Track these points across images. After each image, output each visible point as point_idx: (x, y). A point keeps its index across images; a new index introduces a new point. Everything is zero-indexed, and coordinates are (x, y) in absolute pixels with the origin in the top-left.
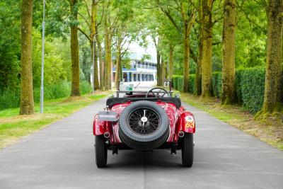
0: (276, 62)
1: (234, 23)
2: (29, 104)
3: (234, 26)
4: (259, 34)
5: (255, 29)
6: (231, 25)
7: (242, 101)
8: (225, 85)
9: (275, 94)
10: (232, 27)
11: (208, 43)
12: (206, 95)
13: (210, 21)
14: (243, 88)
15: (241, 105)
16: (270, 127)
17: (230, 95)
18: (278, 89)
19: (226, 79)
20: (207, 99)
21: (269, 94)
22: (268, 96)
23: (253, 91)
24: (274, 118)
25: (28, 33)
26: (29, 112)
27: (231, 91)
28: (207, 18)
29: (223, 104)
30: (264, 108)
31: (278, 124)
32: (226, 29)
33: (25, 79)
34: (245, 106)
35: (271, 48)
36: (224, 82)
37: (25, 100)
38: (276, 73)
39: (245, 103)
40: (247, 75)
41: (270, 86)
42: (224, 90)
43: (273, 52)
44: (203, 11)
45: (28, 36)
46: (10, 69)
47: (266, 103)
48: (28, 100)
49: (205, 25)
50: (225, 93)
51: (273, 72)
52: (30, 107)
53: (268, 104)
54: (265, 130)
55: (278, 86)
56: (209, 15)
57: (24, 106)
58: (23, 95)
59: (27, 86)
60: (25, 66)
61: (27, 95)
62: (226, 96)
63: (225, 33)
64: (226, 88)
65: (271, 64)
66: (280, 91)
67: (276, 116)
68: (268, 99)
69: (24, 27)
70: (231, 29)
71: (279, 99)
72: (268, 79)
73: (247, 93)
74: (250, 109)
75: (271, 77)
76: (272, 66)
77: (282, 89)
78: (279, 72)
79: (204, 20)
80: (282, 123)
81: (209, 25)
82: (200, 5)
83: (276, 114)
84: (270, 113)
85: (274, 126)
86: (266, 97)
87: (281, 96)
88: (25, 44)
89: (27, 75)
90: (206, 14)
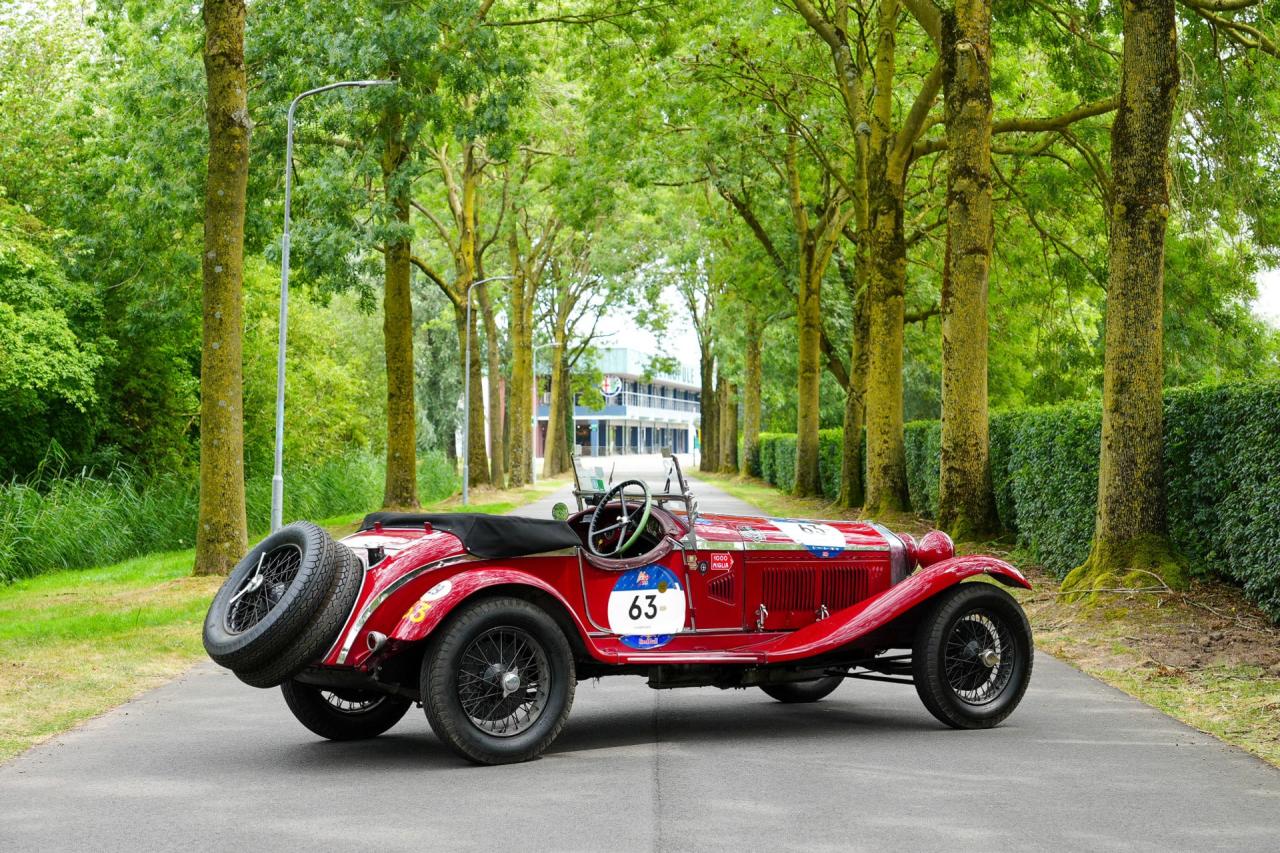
0: (1139, 387)
1: (983, 240)
2: (230, 537)
3: (985, 252)
4: (1075, 285)
5: (1063, 269)
6: (976, 250)
7: (1015, 530)
8: (951, 469)
9: (1137, 505)
10: (979, 257)
11: (889, 312)
12: (883, 504)
13: (898, 236)
14: (1019, 480)
15: (1014, 542)
16: (1120, 627)
17: (969, 505)
18: (1151, 486)
19: (956, 445)
21: (1115, 502)
22: (1112, 512)
23: (1056, 492)
24: (1132, 592)
25: (227, 274)
26: (229, 565)
27: (972, 492)
28: (885, 223)
30: (1097, 553)
31: (1147, 615)
32: (955, 265)
33: (215, 442)
34: (1026, 545)
35: (1122, 335)
36: (946, 458)
37: (215, 520)
38: (1141, 425)
39: (1026, 534)
40: (1033, 431)
41: (1117, 475)
42: (948, 487)
43: (1129, 350)
44: (872, 199)
45: (229, 286)
46: (162, 405)
47: (1104, 534)
48: (225, 521)
49: (878, 249)
50: (952, 497)
51: (1129, 424)
52: (231, 547)
53: (1110, 541)
54: (1100, 636)
55: (1147, 473)
56: (893, 213)
57: (211, 541)
58: (209, 504)
59: (224, 471)
60: (216, 396)
61: (222, 505)
62: (957, 510)
63: (952, 279)
64: (957, 479)
65: (1120, 392)
66: (1154, 494)
67: (1139, 583)
68: (1111, 520)
69: (211, 255)
70: (975, 265)
71: (1153, 523)
72: (1110, 447)
73: (1034, 497)
74: (1045, 559)
75: (1121, 439)
76: (1124, 399)
77: (1161, 485)
78: (1150, 420)
79: (874, 231)
80: (1162, 610)
81: (891, 249)
82: (859, 177)
83: (1142, 577)
84: (1118, 573)
85: (1134, 619)
86: (1104, 515)
87: (1158, 511)
88: (218, 315)
89: (223, 430)
90: (883, 208)
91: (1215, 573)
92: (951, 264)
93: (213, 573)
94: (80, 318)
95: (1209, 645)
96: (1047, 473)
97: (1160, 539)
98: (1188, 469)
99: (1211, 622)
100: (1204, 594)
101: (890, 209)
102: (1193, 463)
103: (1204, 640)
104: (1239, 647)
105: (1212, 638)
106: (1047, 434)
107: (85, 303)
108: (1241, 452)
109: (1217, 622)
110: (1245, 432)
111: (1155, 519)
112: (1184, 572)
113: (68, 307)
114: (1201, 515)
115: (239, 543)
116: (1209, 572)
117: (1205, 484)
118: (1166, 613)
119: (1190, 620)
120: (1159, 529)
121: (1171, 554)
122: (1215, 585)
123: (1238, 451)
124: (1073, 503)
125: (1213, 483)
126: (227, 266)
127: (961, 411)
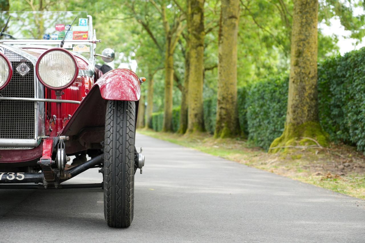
0: (307, 54)
1: (236, 13)
5: (265, 40)
6: (233, 17)
7: (247, 133)
8: (221, 108)
9: (306, 109)
10: (233, 20)
11: (198, 53)
12: (195, 129)
14: (249, 110)
15: (247, 139)
16: (299, 162)
17: (228, 123)
18: (312, 100)
19: (224, 98)
20: (196, 135)
21: (296, 107)
22: (294, 112)
23: (266, 113)
24: (304, 148)
27: (230, 117)
28: (197, 18)
29: (218, 136)
30: (287, 131)
31: (312, 157)
32: (224, 23)
34: (252, 138)
35: (300, 30)
36: (220, 103)
38: (308, 72)
39: (252, 134)
40: (256, 90)
41: (297, 94)
42: (220, 115)
43: (303, 37)
44: (192, 8)
47: (290, 122)
49: (194, 28)
50: (221, 120)
51: (303, 71)
53: (293, 125)
54: (291, 166)
55: (310, 94)
56: (200, 14)
62: (223, 125)
63: (223, 29)
64: (224, 112)
65: (298, 56)
66: (313, 103)
67: (307, 144)
68: (294, 115)
70: (232, 23)
71: (313, 116)
72: (293, 82)
73: (256, 117)
74: (260, 144)
75: (299, 78)
76: (300, 59)
77: (316, 100)
78: (312, 70)
79: (192, 21)
80: (318, 155)
81: (199, 28)
82: (188, 7)
83: (308, 141)
84: (297, 140)
85: (306, 159)
86: (290, 113)
87: (315, 111)
90: (196, 12)
91: (341, 140)
92: (222, 23)
95: (343, 169)
96: (262, 106)
97: (316, 124)
98: (329, 92)
99: (341, 161)
100: (337, 149)
101: (199, 12)
102: (331, 89)
103: (341, 167)
104: (359, 170)
105: (345, 166)
106: (262, 90)
108: (356, 81)
109: (344, 161)
110: (358, 71)
111: (314, 115)
112: (327, 140)
114: (335, 112)
116: (338, 139)
117: (338, 98)
118: (320, 156)
119: (332, 160)
120: (316, 120)
121: (321, 131)
122: (341, 146)
123: (354, 82)
124: (273, 117)
125: (341, 97)
127: (226, 84)
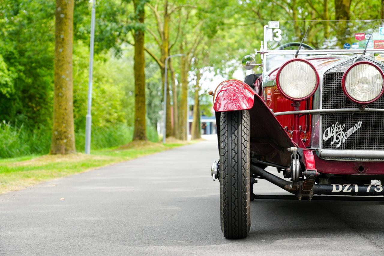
2: (66, 137)
25: (66, 17)
26: (66, 150)
33: (60, 94)
37: (60, 129)
45: (67, 23)
46: (44, 100)
48: (64, 130)
52: (67, 142)
56: (346, 18)
57: (58, 139)
58: (57, 122)
59: (64, 108)
60: (60, 73)
61: (63, 122)
69: (59, 9)
88: (62, 36)
89: (64, 89)
90: (342, 16)
93: (59, 153)
94: (8, 59)
101: (345, 16)
107: (11, 52)
113: (4, 54)
115: (70, 140)
126: (66, 14)
